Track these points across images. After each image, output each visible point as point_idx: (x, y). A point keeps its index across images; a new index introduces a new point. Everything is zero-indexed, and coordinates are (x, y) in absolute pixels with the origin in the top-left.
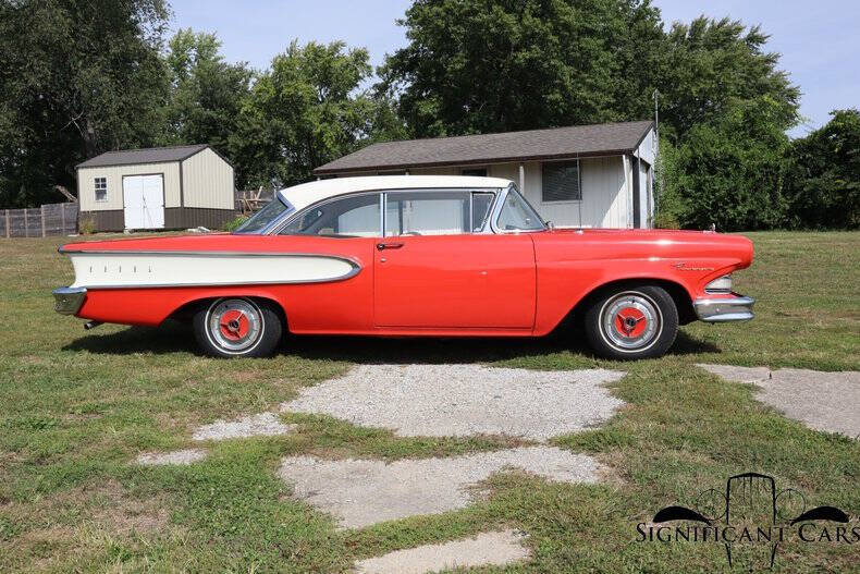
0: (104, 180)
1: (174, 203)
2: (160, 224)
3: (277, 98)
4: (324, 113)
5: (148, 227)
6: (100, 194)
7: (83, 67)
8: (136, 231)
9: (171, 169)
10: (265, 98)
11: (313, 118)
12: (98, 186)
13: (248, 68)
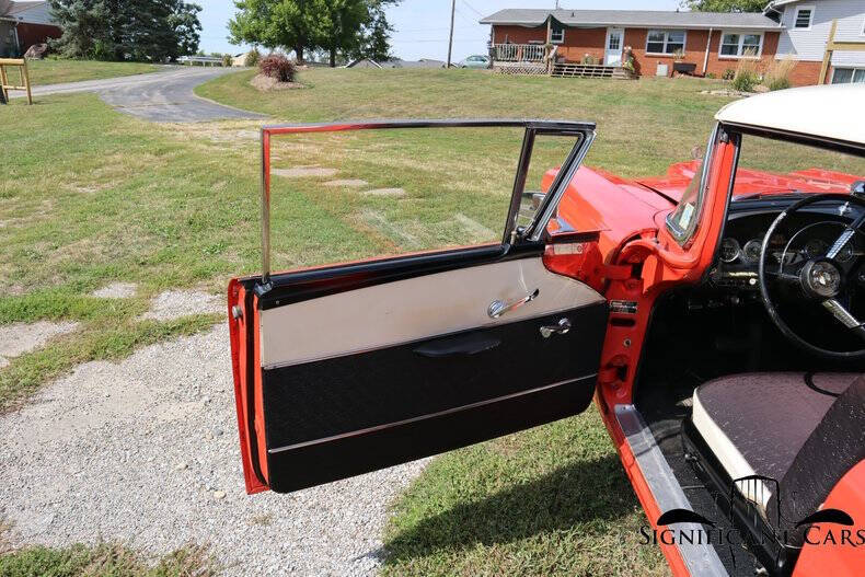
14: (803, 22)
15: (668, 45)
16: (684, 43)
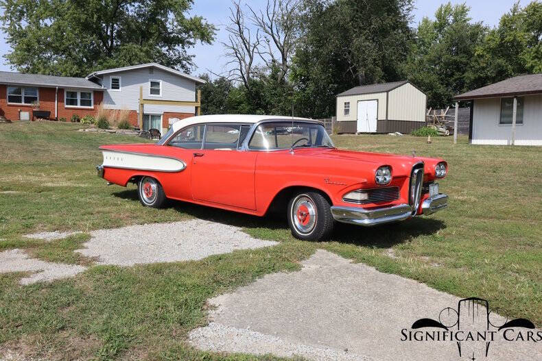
0: (349, 103)
1: (382, 117)
2: (374, 130)
3: (501, 45)
4: (536, 52)
5: (368, 131)
6: (347, 111)
7: (357, 37)
8: (362, 133)
9: (382, 96)
10: (492, 45)
11: (527, 57)
12: (345, 107)
13: (484, 25)
14: (116, 85)
15: (25, 97)
16: (38, 96)
